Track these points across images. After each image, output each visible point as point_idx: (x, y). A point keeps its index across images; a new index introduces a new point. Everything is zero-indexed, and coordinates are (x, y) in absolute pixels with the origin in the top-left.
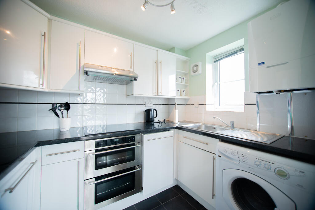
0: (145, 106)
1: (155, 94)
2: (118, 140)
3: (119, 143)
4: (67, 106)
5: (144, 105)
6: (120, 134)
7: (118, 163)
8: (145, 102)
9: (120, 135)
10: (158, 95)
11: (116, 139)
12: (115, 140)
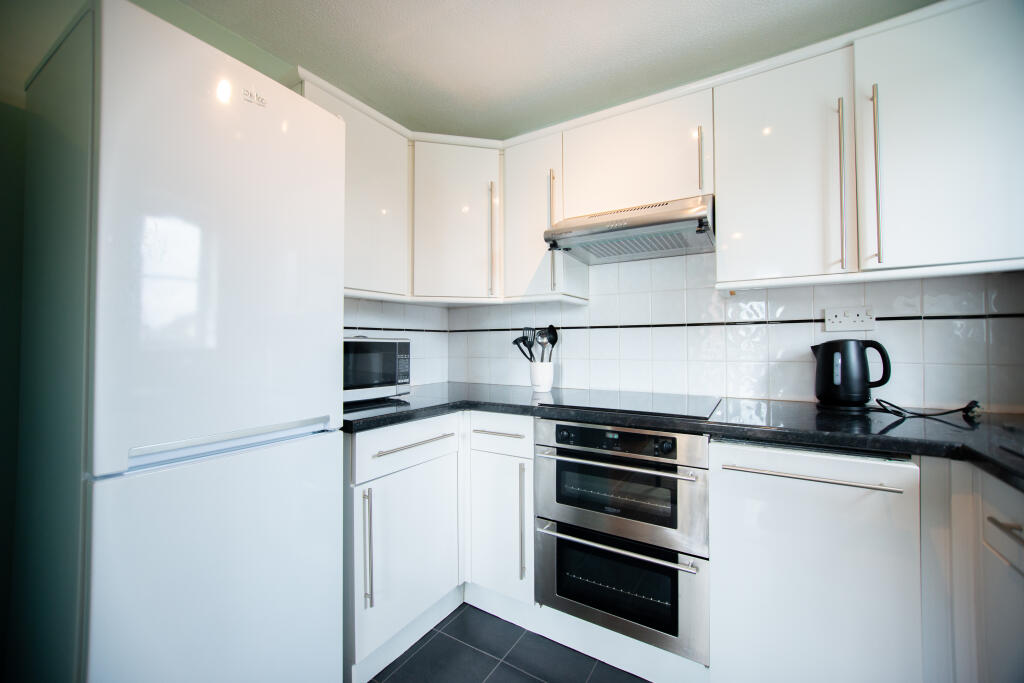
0: (824, 330)
1: (837, 268)
2: (616, 436)
3: (619, 448)
4: (552, 333)
5: (819, 324)
6: (619, 419)
7: (619, 511)
8: (823, 311)
9: (618, 422)
10: (859, 271)
11: (611, 432)
12: (610, 436)
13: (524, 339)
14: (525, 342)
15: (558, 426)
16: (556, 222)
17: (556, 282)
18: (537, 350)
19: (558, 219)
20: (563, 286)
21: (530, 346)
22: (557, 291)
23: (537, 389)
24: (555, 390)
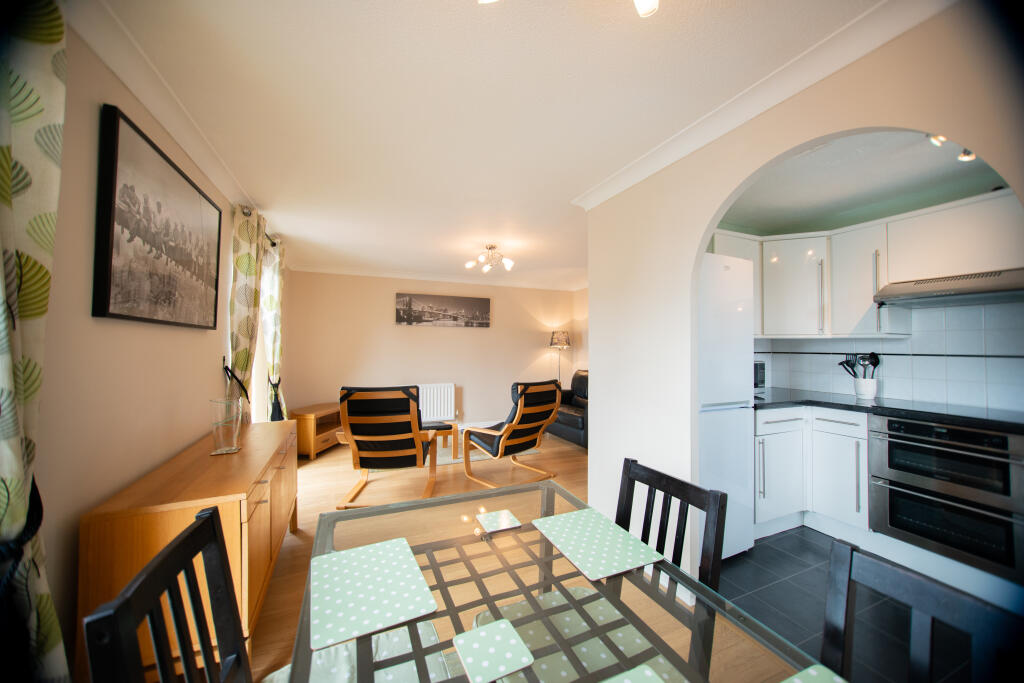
3: (947, 438)
4: (874, 359)
12: (939, 430)
13: (847, 362)
14: (849, 364)
15: (889, 421)
16: (881, 287)
17: (882, 325)
18: (859, 369)
19: (884, 283)
20: (887, 327)
21: (852, 366)
22: (882, 331)
23: (860, 397)
24: (877, 399)
